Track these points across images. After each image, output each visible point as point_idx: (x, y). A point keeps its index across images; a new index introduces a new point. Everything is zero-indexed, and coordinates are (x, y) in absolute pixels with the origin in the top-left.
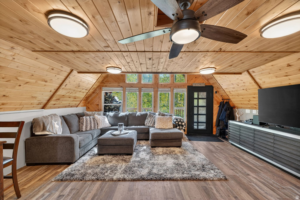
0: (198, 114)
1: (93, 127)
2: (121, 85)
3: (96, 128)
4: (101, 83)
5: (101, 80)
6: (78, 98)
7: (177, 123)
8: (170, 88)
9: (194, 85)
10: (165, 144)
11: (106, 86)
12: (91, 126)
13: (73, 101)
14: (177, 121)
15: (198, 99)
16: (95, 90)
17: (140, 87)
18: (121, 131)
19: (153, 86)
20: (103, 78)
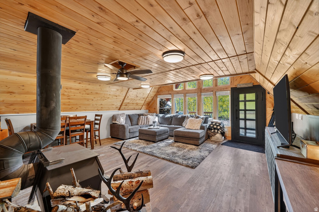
0: (245, 119)
1: (145, 123)
2: (170, 92)
3: (147, 124)
4: (157, 93)
5: (156, 90)
6: (139, 104)
7: (212, 126)
8: (212, 91)
9: (239, 86)
10: (184, 141)
11: (160, 95)
12: (144, 122)
13: (136, 106)
14: (211, 124)
15: (245, 101)
16: (154, 98)
17: (185, 93)
18: (154, 126)
19: (196, 91)
20: (157, 89)
